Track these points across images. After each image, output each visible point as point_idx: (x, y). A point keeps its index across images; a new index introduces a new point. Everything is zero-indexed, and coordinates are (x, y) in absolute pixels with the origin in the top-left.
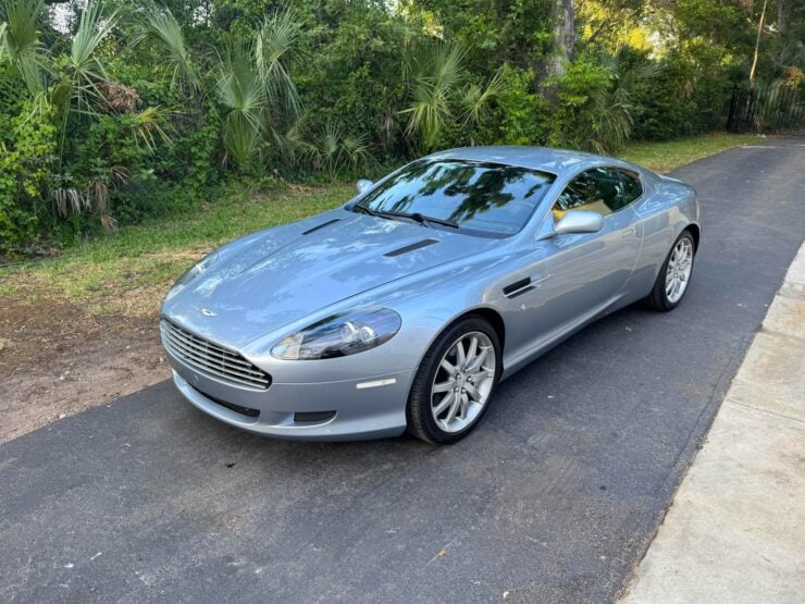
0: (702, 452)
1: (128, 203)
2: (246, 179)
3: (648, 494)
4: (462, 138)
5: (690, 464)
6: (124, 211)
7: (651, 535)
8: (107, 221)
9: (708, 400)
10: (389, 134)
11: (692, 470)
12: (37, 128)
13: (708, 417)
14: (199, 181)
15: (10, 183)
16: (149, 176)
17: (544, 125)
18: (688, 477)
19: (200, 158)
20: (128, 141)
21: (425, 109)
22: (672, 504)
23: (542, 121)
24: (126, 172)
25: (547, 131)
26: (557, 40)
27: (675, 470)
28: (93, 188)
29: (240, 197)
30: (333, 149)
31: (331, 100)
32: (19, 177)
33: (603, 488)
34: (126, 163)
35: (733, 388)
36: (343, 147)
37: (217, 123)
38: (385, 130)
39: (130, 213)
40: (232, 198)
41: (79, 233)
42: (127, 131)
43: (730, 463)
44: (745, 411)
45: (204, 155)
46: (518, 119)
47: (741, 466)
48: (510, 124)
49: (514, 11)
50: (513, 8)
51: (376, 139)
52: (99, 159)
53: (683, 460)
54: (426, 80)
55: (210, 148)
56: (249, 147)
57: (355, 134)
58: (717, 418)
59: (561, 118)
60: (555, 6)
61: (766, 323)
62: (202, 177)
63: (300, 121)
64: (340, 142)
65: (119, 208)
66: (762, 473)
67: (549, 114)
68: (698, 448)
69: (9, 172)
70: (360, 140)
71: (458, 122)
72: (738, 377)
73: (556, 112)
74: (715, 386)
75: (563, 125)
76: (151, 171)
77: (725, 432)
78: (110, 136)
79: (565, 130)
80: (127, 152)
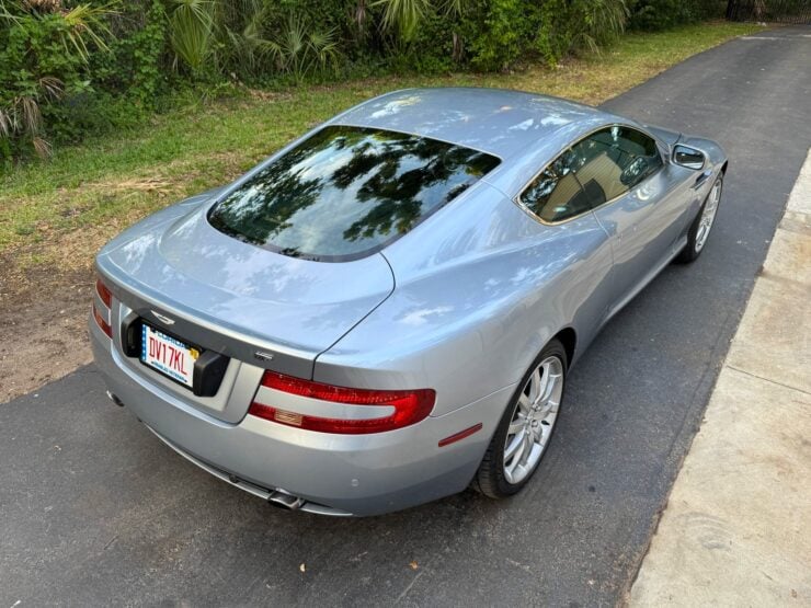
0: (699, 436)
1: (65, 121)
2: (200, 86)
3: (642, 494)
4: (444, 32)
5: (686, 452)
6: (61, 130)
7: (643, 548)
8: (40, 145)
9: (705, 367)
10: (361, 27)
11: (689, 461)
13: (704, 389)
14: (146, 90)
16: (85, 89)
17: (532, 17)
18: (684, 470)
19: (146, 63)
20: (55, 47)
22: (666, 506)
23: (531, 12)
24: (58, 85)
25: (536, 24)
27: (669, 461)
28: (20, 106)
29: (193, 107)
30: (298, 47)
33: (592, 489)
34: (59, 73)
35: (733, 350)
36: (310, 45)
37: (162, 21)
38: (357, 22)
39: (69, 133)
40: (185, 109)
41: (11, 158)
42: (55, 36)
43: (729, 449)
44: (744, 380)
45: (150, 60)
46: (505, 10)
47: (741, 452)
48: (495, 17)
51: (347, 33)
52: (23, 71)
53: (678, 448)
55: (156, 51)
56: (200, 47)
57: (323, 28)
58: (715, 390)
59: (552, 9)
61: (767, 264)
62: (150, 85)
63: (258, 15)
64: (306, 38)
65: (55, 127)
66: (763, 461)
68: (696, 430)
70: (329, 35)
71: (438, 14)
72: (738, 336)
74: (713, 348)
75: (554, 18)
76: (87, 83)
77: (724, 409)
78: (34, 41)
79: (556, 22)
80: (57, 61)
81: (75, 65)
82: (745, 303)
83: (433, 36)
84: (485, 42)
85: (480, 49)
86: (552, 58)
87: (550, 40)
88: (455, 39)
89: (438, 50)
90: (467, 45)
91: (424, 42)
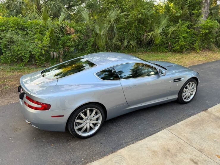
0: (140, 141)
1: (69, 56)
3: (112, 148)
4: (166, 42)
5: (133, 143)
7: (101, 157)
9: (160, 128)
10: (144, 40)
11: (132, 146)
12: (47, 38)
13: (154, 132)
15: (39, 50)
17: (194, 39)
18: (128, 147)
19: (89, 46)
20: (69, 41)
21: (152, 34)
22: (116, 152)
23: (194, 37)
24: (69, 49)
25: (195, 41)
26: (202, 13)
27: (127, 144)
28: (59, 52)
30: (126, 44)
31: (128, 31)
32: (42, 49)
33: (102, 143)
34: (69, 46)
35: (173, 126)
36: (129, 44)
37: (94, 37)
38: (143, 39)
43: (145, 146)
44: (168, 133)
45: (90, 45)
46: (184, 37)
47: (147, 148)
48: (180, 38)
49: (187, 5)
50: (186, 4)
51: (141, 42)
52: (61, 46)
54: (156, 25)
55: (92, 43)
56: (102, 43)
57: (133, 40)
58: (157, 133)
59: (201, 37)
60: (203, 2)
61: (210, 110)
62: (89, 51)
64: (129, 42)
66: (151, 151)
67: (197, 35)
68: (141, 140)
69: (40, 48)
70: (135, 42)
71: (166, 37)
72: (178, 123)
73: (199, 35)
74: (167, 124)
75: (201, 39)
76: (73, 49)
77: (154, 137)
78: (65, 40)
79: (201, 40)
80: (68, 44)
81: (71, 45)
82: (190, 116)
83: (164, 42)
84: (178, 44)
85: (175, 46)
86: (199, 50)
87: (199, 45)
88: (169, 43)
89: (165, 46)
90: (172, 45)
91: (161, 44)
